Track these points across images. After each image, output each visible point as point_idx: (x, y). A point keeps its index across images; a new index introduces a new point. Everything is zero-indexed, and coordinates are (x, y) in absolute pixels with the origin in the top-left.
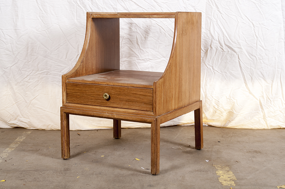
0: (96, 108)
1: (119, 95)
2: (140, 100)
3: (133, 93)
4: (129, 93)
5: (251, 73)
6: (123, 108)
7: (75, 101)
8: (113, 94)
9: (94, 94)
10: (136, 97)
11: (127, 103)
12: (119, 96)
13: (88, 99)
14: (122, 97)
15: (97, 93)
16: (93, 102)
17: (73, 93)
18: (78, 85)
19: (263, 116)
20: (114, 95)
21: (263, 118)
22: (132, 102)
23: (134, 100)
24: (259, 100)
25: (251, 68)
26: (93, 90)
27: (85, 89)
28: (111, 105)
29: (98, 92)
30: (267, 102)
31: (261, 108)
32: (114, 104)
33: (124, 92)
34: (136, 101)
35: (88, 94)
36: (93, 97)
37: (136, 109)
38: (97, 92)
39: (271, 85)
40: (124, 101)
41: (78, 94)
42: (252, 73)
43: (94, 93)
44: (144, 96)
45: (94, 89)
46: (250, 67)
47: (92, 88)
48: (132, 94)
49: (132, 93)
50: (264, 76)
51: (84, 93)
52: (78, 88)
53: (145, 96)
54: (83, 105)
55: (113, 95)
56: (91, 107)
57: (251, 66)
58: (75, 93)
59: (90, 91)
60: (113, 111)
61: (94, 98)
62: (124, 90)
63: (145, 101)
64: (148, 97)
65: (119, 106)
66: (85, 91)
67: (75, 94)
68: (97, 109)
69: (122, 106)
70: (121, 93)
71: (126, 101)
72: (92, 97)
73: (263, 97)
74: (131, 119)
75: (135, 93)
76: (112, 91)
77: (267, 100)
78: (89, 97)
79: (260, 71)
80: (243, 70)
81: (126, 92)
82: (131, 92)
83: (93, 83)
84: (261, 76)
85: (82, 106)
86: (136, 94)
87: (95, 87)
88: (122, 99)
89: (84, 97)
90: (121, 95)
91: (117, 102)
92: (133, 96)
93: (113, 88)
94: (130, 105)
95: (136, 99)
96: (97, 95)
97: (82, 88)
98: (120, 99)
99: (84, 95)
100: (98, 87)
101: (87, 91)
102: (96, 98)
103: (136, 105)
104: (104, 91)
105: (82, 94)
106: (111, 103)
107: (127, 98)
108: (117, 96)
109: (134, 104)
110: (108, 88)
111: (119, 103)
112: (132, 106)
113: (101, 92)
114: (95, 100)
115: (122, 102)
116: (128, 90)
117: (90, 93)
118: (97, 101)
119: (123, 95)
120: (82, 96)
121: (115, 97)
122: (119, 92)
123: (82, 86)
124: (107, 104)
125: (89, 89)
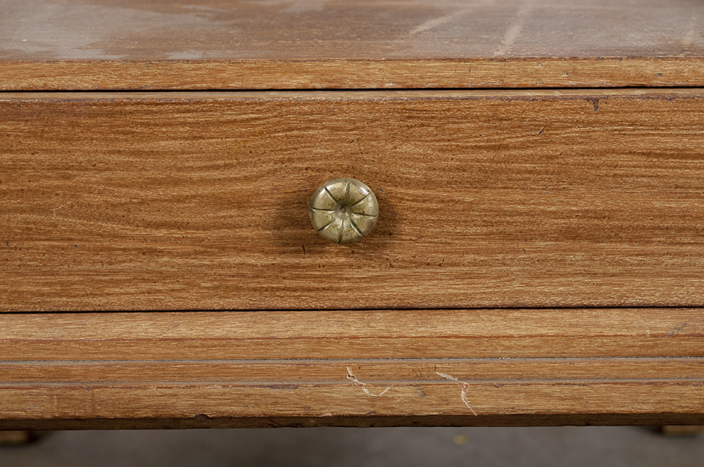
0: (219, 332)
1: (480, 184)
3: (657, 148)
4: (603, 153)
6: (527, 300)
8: (415, 173)
9: (179, 200)
11: (579, 256)
12: (488, 194)
13: (97, 251)
14: (514, 199)
15: (213, 182)
16: (163, 276)
20: (419, 185)
22: (638, 234)
23: (662, 215)
26: (167, 161)
27: (57, 159)
28: (394, 291)
29: (233, 174)
32: (419, 278)
33: (547, 150)
34: (680, 223)
35: (98, 199)
36: (162, 233)
37: (674, 300)
38: (216, 174)
40: (543, 237)
43: (177, 182)
45: (177, 145)
47: (151, 137)
48: (642, 160)
49: (642, 145)
51: (44, 193)
54: (38, 319)
55: (408, 183)
56: (144, 327)
59: (132, 175)
60: (418, 349)
61: (178, 234)
62: (548, 126)
65: (483, 291)
66: (63, 171)
68: (225, 342)
69: (516, 286)
70: (516, 159)
71: (572, 234)
72: (149, 225)
74: (647, 408)
75: (671, 143)
76: (407, 148)
78: (114, 236)
81: (570, 141)
82: (625, 142)
83: (149, 83)
85: (40, 335)
86: (682, 155)
87: (184, 124)
88: (520, 214)
89: (56, 234)
90: (503, 177)
91: (455, 258)
92: (654, 182)
93: (410, 122)
94: (611, 270)
95: (685, 204)
96: (221, 202)
97: (23, 151)
98: (499, 223)
99: (54, 218)
100: (228, 122)
101: (82, 178)
102: (201, 234)
103: (677, 260)
104: (300, 159)
105: (23, 211)
106: (393, 271)
107: (583, 205)
108: (456, 196)
109: (653, 254)
110: (350, 121)
111: (483, 264)
112: (631, 273)
113: (271, 166)
114: (196, 253)
115: (522, 245)
116: (590, 124)
117: (124, 190)
118: (216, 261)
119: (535, 182)
120: (28, 233)
121: (434, 206)
122: (491, 154)
123: (22, 126)
124: (345, 284)
125: (113, 152)
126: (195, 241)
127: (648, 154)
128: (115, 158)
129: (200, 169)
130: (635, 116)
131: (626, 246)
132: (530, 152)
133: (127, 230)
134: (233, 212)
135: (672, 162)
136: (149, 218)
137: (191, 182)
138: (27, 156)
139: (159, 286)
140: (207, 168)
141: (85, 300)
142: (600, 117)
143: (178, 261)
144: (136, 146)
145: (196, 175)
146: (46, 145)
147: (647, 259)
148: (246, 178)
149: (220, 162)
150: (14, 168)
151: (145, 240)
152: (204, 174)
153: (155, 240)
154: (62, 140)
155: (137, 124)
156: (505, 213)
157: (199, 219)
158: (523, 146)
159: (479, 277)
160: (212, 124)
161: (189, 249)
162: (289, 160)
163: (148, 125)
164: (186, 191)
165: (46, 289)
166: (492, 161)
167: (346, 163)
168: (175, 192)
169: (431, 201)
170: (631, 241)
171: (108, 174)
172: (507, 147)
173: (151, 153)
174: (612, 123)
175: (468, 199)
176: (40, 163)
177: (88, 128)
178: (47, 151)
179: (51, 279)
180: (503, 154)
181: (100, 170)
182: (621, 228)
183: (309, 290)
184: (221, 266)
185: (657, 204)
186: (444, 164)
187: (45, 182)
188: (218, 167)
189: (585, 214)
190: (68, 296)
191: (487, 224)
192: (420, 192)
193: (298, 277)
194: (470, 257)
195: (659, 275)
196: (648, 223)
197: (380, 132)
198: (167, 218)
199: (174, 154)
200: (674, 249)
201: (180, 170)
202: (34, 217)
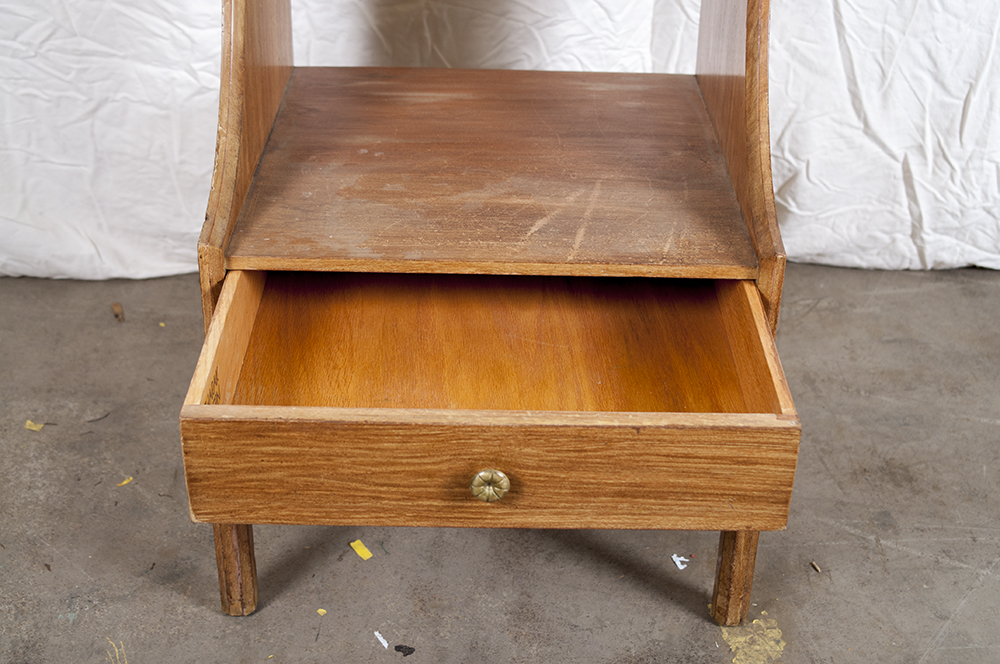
1: (570, 468)
2: (715, 483)
3: (672, 453)
4: (641, 455)
5: (883, 53)
7: (251, 512)
8: (531, 462)
9: (394, 473)
10: (687, 474)
11: (625, 505)
12: (574, 474)
13: (346, 497)
14: (589, 476)
15: (414, 464)
16: (384, 510)
17: (235, 471)
18: (273, 430)
19: (913, 226)
20: (533, 468)
21: (909, 232)
22: (660, 494)
23: (674, 486)
24: (901, 159)
25: (884, 31)
26: (388, 453)
27: (324, 451)
29: (426, 461)
30: (934, 172)
31: (908, 194)
32: (533, 514)
33: (609, 453)
34: (685, 490)
35: (348, 471)
36: (385, 488)
38: (416, 461)
39: (962, 103)
40: (605, 495)
41: (278, 475)
42: (887, 50)
43: (393, 464)
44: (738, 463)
45: (394, 445)
46: (879, 26)
47: (379, 441)
48: (664, 459)
49: (664, 452)
50: (935, 64)
51: (317, 467)
52: (274, 445)
53: (745, 463)
55: (528, 467)
57: (885, 22)
58: (248, 470)
59: (368, 460)
61: (394, 489)
62: (610, 440)
63: (745, 486)
64: (764, 467)
66: (328, 457)
67: (254, 476)
69: (589, 519)
70: (591, 457)
71: (622, 494)
72: (376, 485)
73: (921, 149)
75: (681, 451)
76: (528, 450)
77: (935, 162)
78: (357, 490)
79: (924, 45)
80: (850, 36)
81: (622, 448)
82: (653, 450)
84: (926, 62)
86: (687, 456)
87: (398, 435)
88: (592, 484)
89: (323, 488)
90: (583, 465)
91: (553, 505)
92: (670, 469)
93: (529, 437)
94: (643, 512)
95: (688, 481)
96: (418, 474)
97: (304, 447)
98: (579, 488)
99: (322, 480)
100: (424, 435)
101: (338, 461)
102: (407, 490)
103: (682, 508)
104: (465, 454)
105: (304, 476)
106: (517, 511)
107: (628, 480)
108: (556, 474)
109: (668, 505)
110: (495, 436)
111: (570, 508)
112: (655, 514)
113: (448, 457)
114: (404, 499)
115: (592, 499)
116: (635, 440)
117: (363, 467)
118: (415, 503)
119: (601, 468)
120: (307, 487)
121: (542, 479)
122: (576, 454)
123: (304, 434)
124: (490, 516)
125: (355, 448)
126: (402, 493)
127: (668, 456)
128: (358, 451)
129: (407, 458)
130: (661, 437)
131: (653, 501)
132: (599, 453)
133: (365, 487)
134: (425, 479)
135: (681, 460)
136: (377, 481)
137: (402, 464)
138: (307, 449)
139: (382, 515)
140: (411, 457)
141: (340, 520)
142: (641, 437)
143: (394, 503)
144: (370, 445)
145: (404, 461)
146: (318, 444)
147: (664, 507)
148: (434, 463)
149: (419, 455)
150: (299, 455)
151: (374, 492)
152: (409, 460)
153: (380, 492)
154: (327, 442)
155: (370, 435)
156: (583, 483)
157: (405, 482)
158: (595, 450)
159: (567, 514)
160: (415, 435)
161: (400, 497)
162: (459, 454)
163: (377, 435)
164: (398, 469)
165: (317, 515)
166: (577, 457)
167: (491, 457)
168: (392, 469)
169: (541, 476)
170: (655, 498)
171: (354, 459)
172: (586, 451)
173: (378, 449)
174: (647, 440)
175: (563, 476)
176: (314, 453)
177: (343, 436)
178: (318, 447)
179: (320, 510)
180: (583, 454)
181: (349, 457)
182: (650, 492)
183: (469, 518)
184: (418, 506)
185: (671, 481)
186: (549, 458)
187: (316, 462)
188: (417, 457)
189: (630, 485)
190: (330, 518)
191: (572, 488)
192: (534, 472)
193: (463, 512)
194: (563, 505)
195: (671, 515)
196: (665, 489)
197: (512, 442)
198: (387, 482)
199: (392, 450)
200: (680, 502)
201: (395, 458)
202: (311, 479)
